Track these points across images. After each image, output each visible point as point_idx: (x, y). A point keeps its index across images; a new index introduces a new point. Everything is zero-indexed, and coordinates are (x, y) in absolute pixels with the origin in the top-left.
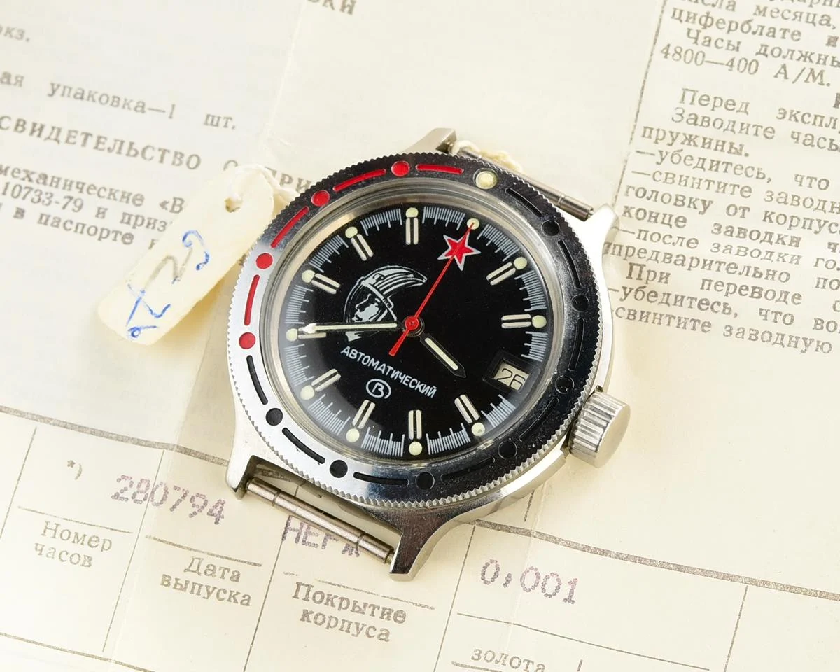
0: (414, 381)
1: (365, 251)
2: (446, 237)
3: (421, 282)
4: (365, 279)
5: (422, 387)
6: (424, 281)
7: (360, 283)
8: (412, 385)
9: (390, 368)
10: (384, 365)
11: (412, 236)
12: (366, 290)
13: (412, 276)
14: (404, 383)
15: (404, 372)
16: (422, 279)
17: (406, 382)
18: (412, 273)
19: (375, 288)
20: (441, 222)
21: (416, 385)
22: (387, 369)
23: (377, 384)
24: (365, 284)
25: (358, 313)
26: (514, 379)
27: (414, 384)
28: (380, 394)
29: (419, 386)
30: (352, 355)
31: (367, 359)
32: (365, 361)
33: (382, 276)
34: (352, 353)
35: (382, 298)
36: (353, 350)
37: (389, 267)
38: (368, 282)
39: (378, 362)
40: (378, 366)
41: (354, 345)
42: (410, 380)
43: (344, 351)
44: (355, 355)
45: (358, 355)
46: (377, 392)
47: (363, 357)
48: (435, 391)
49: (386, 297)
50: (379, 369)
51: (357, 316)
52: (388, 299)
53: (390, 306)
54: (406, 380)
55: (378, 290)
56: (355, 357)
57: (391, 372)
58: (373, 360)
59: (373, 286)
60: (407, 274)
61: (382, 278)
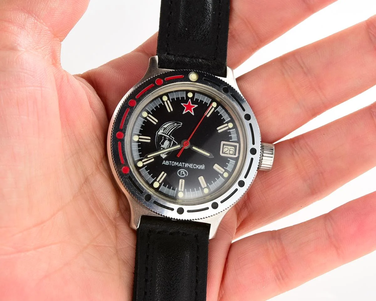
0: (195, 165)
1: (154, 121)
2: (182, 104)
3: (181, 125)
4: (158, 132)
5: (199, 167)
6: (181, 124)
7: (157, 134)
8: (195, 167)
9: (183, 163)
10: (181, 163)
11: (170, 108)
12: (161, 136)
13: (176, 124)
14: (191, 167)
15: (189, 163)
16: (180, 124)
17: (192, 167)
18: (176, 123)
19: (164, 133)
20: (178, 98)
21: (196, 166)
22: (182, 164)
23: (181, 172)
24: (160, 133)
25: (162, 146)
26: (230, 150)
27: (195, 166)
28: (184, 175)
29: (197, 167)
30: (167, 164)
31: (173, 163)
32: (173, 164)
33: (165, 128)
34: (166, 163)
35: (168, 137)
36: (167, 161)
37: (165, 123)
38: (160, 132)
39: (178, 163)
40: (179, 164)
41: (166, 159)
42: (193, 165)
43: (163, 163)
44: (168, 163)
45: (169, 163)
46: (183, 175)
47: (171, 163)
48: (204, 166)
49: (169, 136)
50: (180, 165)
51: (162, 147)
52: (171, 136)
53: (173, 139)
54: (191, 166)
55: (165, 134)
56: (168, 164)
57: (184, 165)
58: (176, 163)
59: (163, 133)
60: (174, 124)
61: (165, 129)
